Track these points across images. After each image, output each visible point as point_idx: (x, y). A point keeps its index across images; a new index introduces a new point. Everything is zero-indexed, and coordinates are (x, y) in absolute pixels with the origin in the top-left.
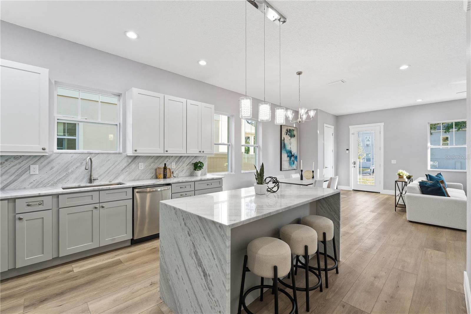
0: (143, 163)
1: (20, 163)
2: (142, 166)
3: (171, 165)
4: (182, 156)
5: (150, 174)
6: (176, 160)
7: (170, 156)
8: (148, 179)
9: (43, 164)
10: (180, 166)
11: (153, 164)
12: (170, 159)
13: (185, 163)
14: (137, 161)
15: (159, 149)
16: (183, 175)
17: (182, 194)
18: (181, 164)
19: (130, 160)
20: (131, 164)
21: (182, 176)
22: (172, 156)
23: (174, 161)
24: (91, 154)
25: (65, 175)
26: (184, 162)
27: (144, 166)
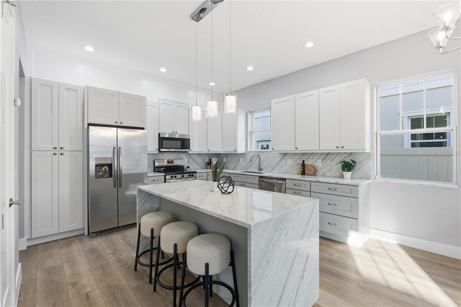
0: (290, 159)
1: (237, 157)
2: (289, 161)
3: (316, 162)
4: (330, 153)
5: (296, 169)
6: (323, 157)
7: (315, 153)
8: (294, 174)
9: (244, 157)
10: (328, 164)
11: (299, 160)
12: (315, 156)
13: (334, 161)
14: (286, 157)
15: (290, 146)
16: (332, 174)
17: (296, 191)
18: (328, 162)
19: (281, 157)
20: (282, 160)
21: (330, 176)
22: (318, 153)
23: (320, 158)
24: (261, 152)
25: (250, 164)
26: (332, 160)
27: (291, 162)
